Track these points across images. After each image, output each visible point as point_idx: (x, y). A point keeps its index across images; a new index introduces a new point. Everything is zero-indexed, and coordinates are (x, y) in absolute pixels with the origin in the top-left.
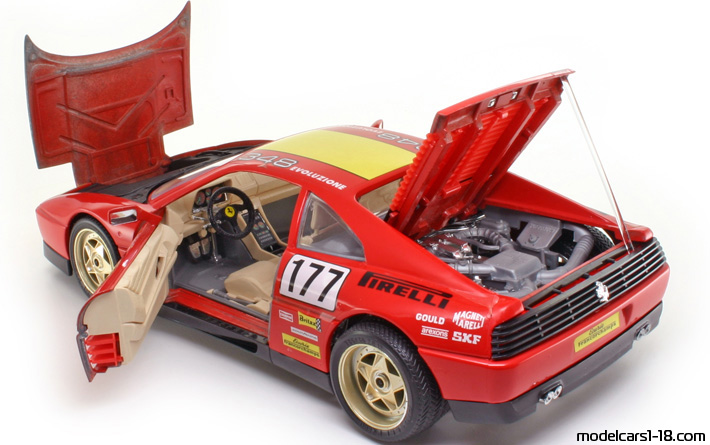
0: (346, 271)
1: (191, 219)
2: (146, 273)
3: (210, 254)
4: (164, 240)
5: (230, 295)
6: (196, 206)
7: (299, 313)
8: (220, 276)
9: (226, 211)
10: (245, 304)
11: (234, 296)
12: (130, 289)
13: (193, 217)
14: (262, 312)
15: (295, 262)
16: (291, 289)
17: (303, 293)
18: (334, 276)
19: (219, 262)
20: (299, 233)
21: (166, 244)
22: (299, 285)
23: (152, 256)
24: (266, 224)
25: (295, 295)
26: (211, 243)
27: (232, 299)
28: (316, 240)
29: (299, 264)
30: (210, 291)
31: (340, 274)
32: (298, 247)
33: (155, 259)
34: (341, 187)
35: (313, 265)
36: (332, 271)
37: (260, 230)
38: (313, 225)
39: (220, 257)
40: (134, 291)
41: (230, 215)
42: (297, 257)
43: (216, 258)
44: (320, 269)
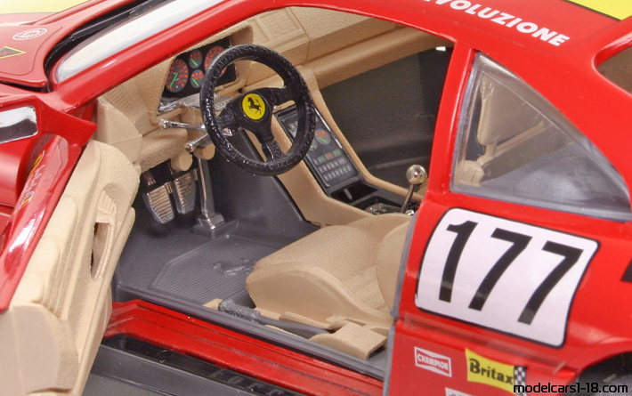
0: (588, 247)
1: (156, 127)
2: (72, 262)
3: (196, 214)
4: (105, 180)
5: (262, 311)
6: (168, 94)
7: (469, 354)
8: (225, 266)
9: (246, 104)
10: (307, 333)
11: (276, 316)
12: (46, 305)
13: (163, 121)
14: (354, 352)
15: (451, 228)
16: (445, 294)
17: (477, 303)
18: (558, 259)
19: (220, 232)
20: (455, 155)
21: (111, 189)
22: (465, 285)
23: (83, 222)
24: (331, 134)
25: (459, 308)
26: (198, 184)
27: (272, 322)
28: (492, 171)
29: (464, 231)
30: (213, 304)
31: (572, 255)
32: (455, 189)
33: (88, 229)
34: (558, 39)
35: (499, 234)
36: (551, 247)
37: (321, 150)
38: (482, 136)
39: (220, 219)
40: (51, 310)
41: (255, 115)
42: (457, 216)
43: (212, 222)
44: (520, 242)
